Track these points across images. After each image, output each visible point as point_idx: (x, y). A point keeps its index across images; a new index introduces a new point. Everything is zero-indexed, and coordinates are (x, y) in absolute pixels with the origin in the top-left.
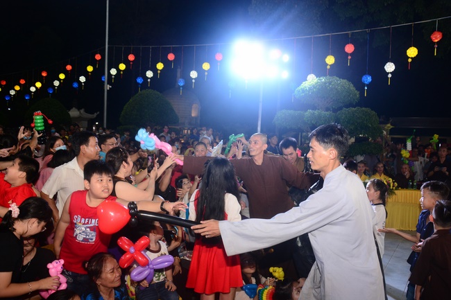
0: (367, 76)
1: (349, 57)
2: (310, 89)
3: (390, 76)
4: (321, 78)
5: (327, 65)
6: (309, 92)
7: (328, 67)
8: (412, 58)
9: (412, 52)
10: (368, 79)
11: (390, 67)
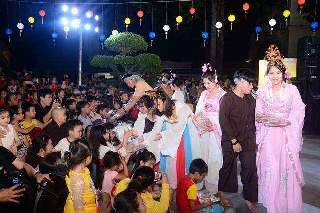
0: (152, 33)
1: (141, 20)
2: (116, 40)
3: (167, 33)
4: (123, 33)
5: (126, 24)
6: (116, 42)
7: (127, 26)
8: (179, 23)
9: (179, 19)
10: (153, 35)
11: (167, 28)
